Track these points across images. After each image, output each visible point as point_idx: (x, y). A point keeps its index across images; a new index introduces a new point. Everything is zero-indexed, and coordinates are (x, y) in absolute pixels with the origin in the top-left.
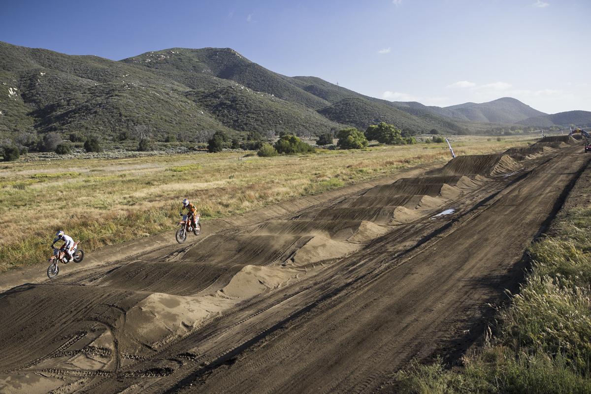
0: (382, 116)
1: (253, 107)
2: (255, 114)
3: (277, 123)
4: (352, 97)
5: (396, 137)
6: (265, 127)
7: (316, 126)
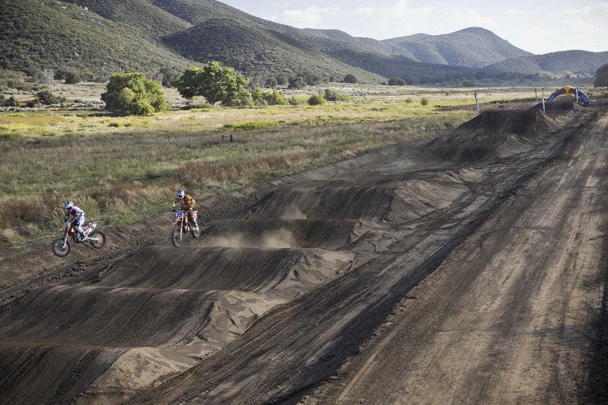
0: (267, 51)
1: (30, 26)
2: (31, 38)
3: (69, 57)
4: (221, 18)
5: (238, 90)
6: (46, 63)
7: (142, 64)
